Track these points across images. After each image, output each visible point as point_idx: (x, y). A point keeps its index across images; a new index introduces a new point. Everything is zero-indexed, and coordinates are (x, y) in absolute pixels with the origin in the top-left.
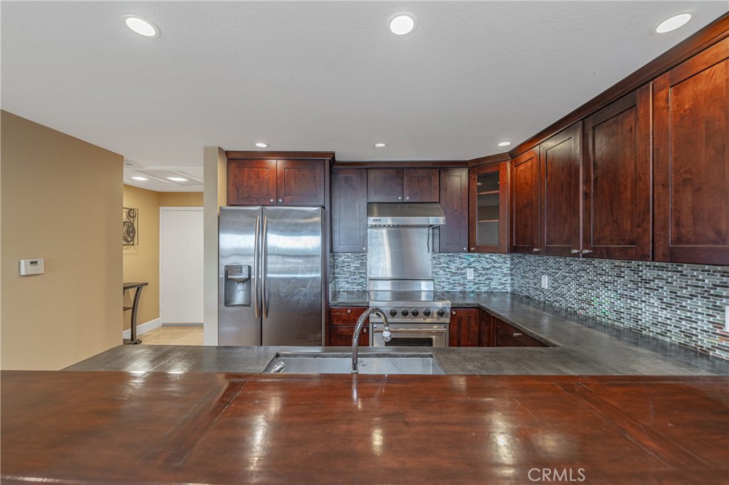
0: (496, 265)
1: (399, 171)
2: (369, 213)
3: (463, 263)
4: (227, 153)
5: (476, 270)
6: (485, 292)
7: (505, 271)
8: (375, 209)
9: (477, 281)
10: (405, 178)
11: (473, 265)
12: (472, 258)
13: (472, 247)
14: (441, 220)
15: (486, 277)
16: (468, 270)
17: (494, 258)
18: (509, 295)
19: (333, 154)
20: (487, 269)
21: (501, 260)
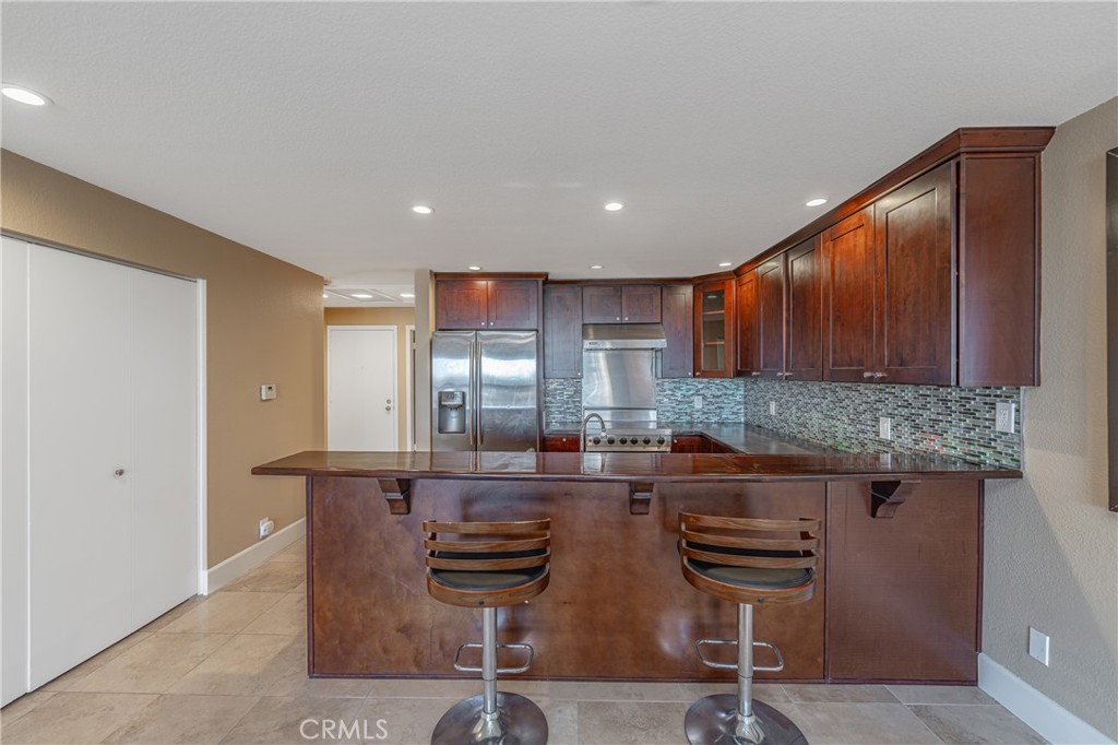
0: (728, 392)
1: (617, 288)
2: (585, 335)
3: (690, 390)
4: (436, 275)
5: (704, 398)
6: (715, 423)
7: (738, 398)
8: (591, 331)
9: (705, 410)
10: (624, 297)
11: (701, 392)
12: (700, 383)
13: (698, 372)
14: (661, 343)
15: (716, 405)
16: (696, 398)
17: (725, 384)
18: (743, 425)
19: (546, 275)
20: (718, 397)
21: (734, 387)
